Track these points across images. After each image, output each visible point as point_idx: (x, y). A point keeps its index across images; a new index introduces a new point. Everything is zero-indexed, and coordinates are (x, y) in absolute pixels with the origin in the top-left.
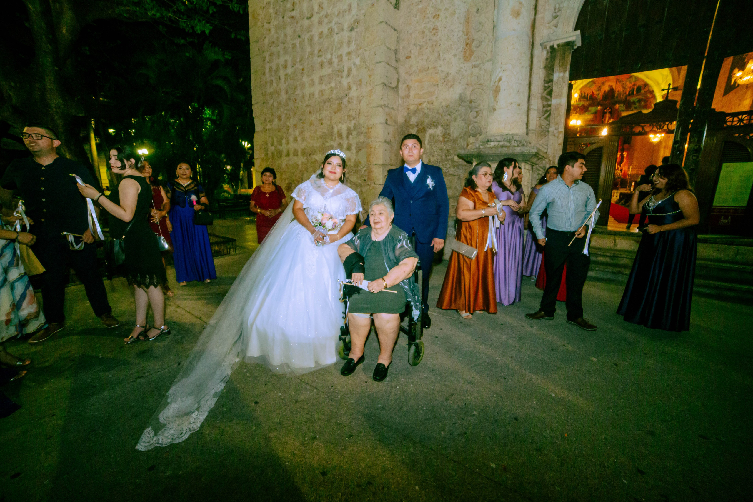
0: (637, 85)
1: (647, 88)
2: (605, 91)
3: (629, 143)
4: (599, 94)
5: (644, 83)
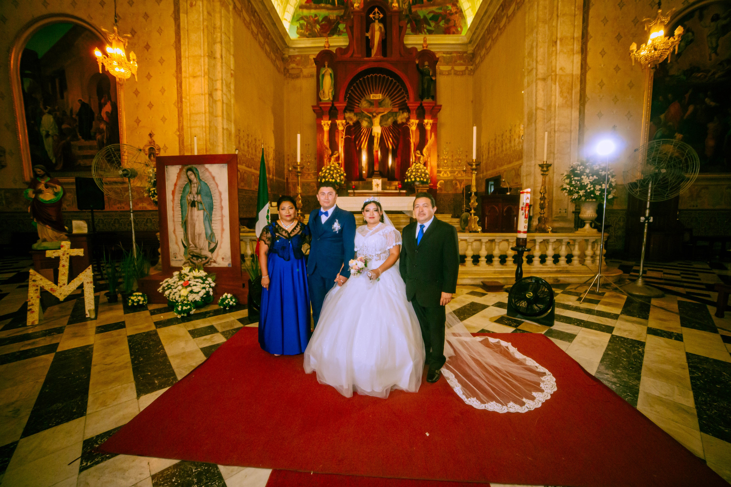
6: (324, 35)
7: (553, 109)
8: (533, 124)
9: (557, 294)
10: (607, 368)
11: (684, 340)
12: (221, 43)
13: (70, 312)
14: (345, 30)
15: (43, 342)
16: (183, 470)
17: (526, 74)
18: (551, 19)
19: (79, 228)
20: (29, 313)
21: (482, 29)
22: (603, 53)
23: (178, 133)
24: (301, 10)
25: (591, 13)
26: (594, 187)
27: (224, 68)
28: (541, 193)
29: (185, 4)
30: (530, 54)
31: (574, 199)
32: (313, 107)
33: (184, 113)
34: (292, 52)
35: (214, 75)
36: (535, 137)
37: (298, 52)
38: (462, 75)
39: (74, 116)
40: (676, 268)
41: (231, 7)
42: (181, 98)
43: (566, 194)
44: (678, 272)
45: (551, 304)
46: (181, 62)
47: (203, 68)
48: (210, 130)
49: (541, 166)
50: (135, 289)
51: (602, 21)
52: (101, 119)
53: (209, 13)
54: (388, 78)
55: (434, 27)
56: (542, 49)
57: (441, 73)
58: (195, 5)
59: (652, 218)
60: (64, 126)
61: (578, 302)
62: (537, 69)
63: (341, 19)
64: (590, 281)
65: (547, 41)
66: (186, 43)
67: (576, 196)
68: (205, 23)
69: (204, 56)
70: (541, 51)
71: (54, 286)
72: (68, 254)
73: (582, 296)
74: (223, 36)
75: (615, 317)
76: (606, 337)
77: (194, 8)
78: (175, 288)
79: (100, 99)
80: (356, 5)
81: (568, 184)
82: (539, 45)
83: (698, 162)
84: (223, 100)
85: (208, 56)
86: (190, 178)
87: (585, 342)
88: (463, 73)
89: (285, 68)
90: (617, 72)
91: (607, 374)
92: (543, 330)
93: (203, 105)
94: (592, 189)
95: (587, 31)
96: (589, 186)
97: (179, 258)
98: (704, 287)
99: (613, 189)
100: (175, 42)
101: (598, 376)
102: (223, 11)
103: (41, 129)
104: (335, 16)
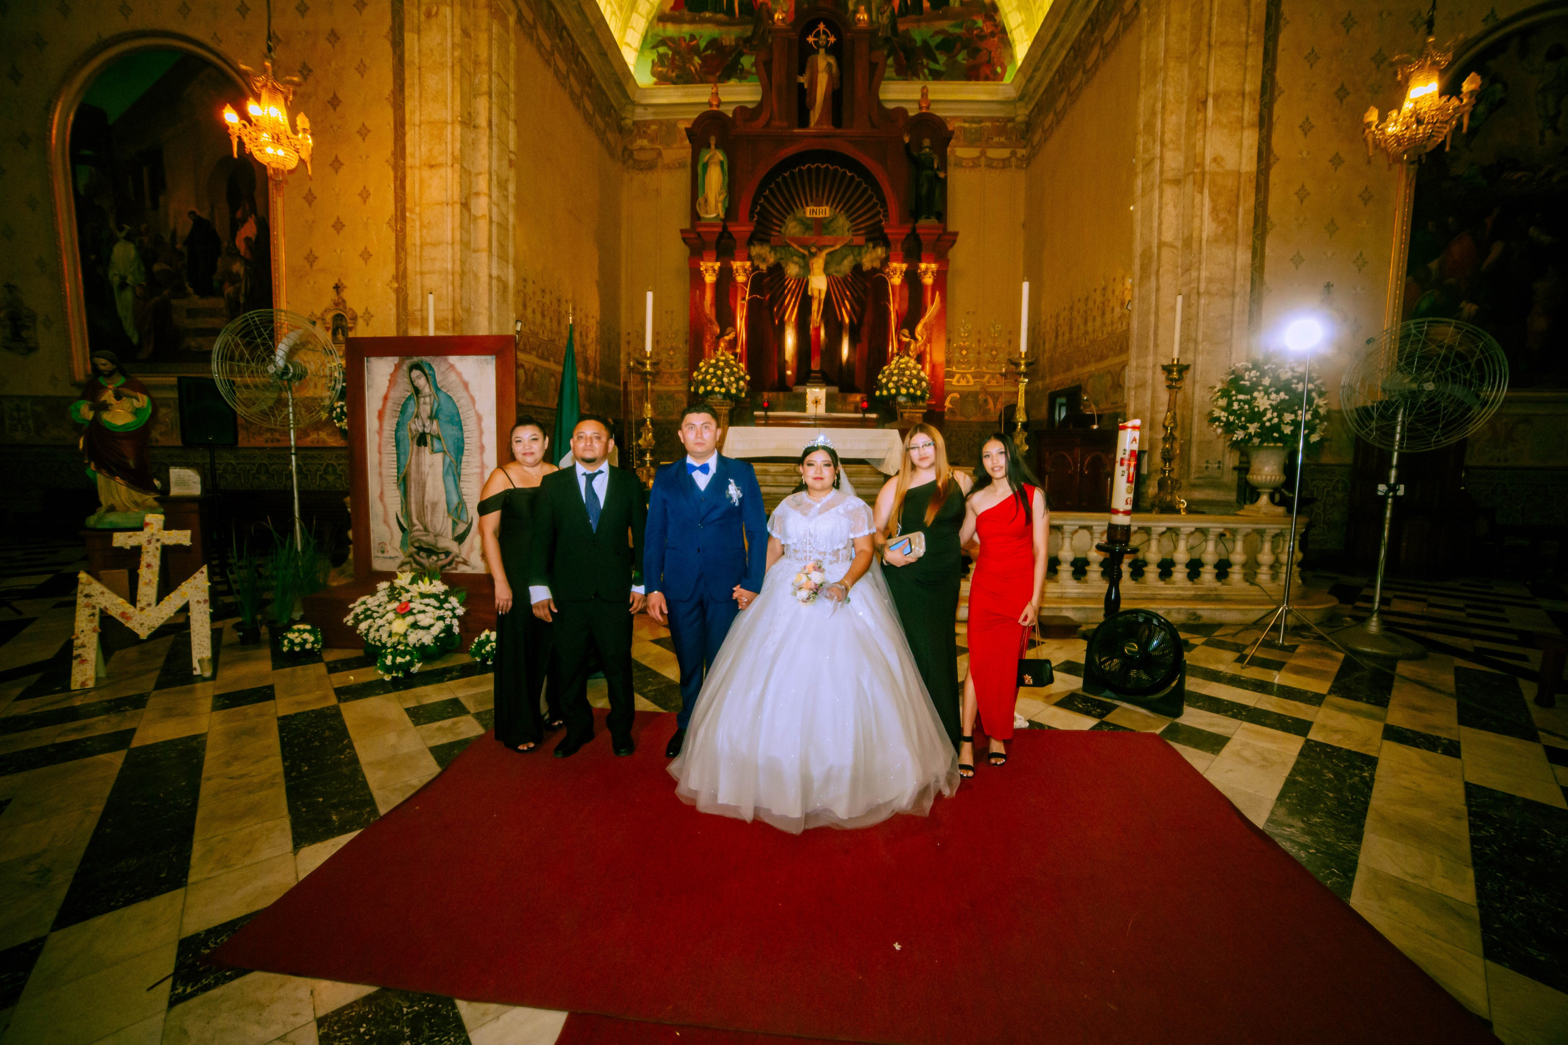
6: (711, 78)
7: (1195, 245)
8: (1153, 278)
9: (1194, 646)
10: (1292, 812)
11: (1463, 755)
12: (490, 97)
13: (160, 662)
14: (754, 70)
15: (102, 726)
16: (382, 1008)
17: (1139, 169)
18: (1194, 52)
19: (182, 483)
20: (75, 662)
21: (1048, 68)
22: (1306, 127)
23: (396, 285)
24: (661, 25)
25: (1283, 39)
26: (1280, 416)
27: (495, 147)
28: (1166, 428)
29: (416, 12)
30: (1149, 127)
31: (1237, 442)
32: (682, 231)
33: (408, 241)
34: (640, 115)
35: (473, 163)
36: (1157, 307)
37: (654, 113)
38: (1004, 167)
39: (179, 246)
40: (1456, 593)
41: (512, 20)
42: (403, 210)
43: (1219, 431)
44: (1460, 604)
45: (1178, 668)
46: (404, 134)
47: (449, 148)
48: (462, 279)
49: (1167, 369)
50: (297, 615)
51: (1306, 58)
52: (235, 254)
53: (465, 33)
54: (845, 173)
55: (946, 64)
56: (1174, 117)
57: (959, 163)
58: (437, 14)
59: (1402, 487)
60: (156, 267)
61: (1238, 665)
62: (1162, 158)
63: (746, 44)
64: (1266, 620)
65: (1186, 98)
66: (417, 95)
67: (1239, 435)
68: (457, 54)
69: (453, 123)
70: (1173, 121)
71: (128, 608)
72: (158, 540)
73: (1247, 652)
74: (494, 78)
75: (1316, 699)
76: (1293, 745)
77: (433, 20)
78: (381, 617)
79: (233, 211)
80: (778, 16)
81: (1223, 409)
82: (1169, 107)
83: (1506, 368)
84: (491, 218)
85: (462, 123)
86: (415, 384)
87: (1247, 753)
88: (1005, 164)
89: (625, 149)
90: (1336, 169)
91: (1291, 826)
92: (1158, 726)
93: (449, 227)
94: (1276, 420)
95: (1273, 78)
96: (1269, 415)
97: (392, 553)
98: (1514, 637)
99: (1322, 421)
100: (393, 92)
101: (1271, 830)
102: (495, 28)
103: (111, 273)
104: (733, 37)
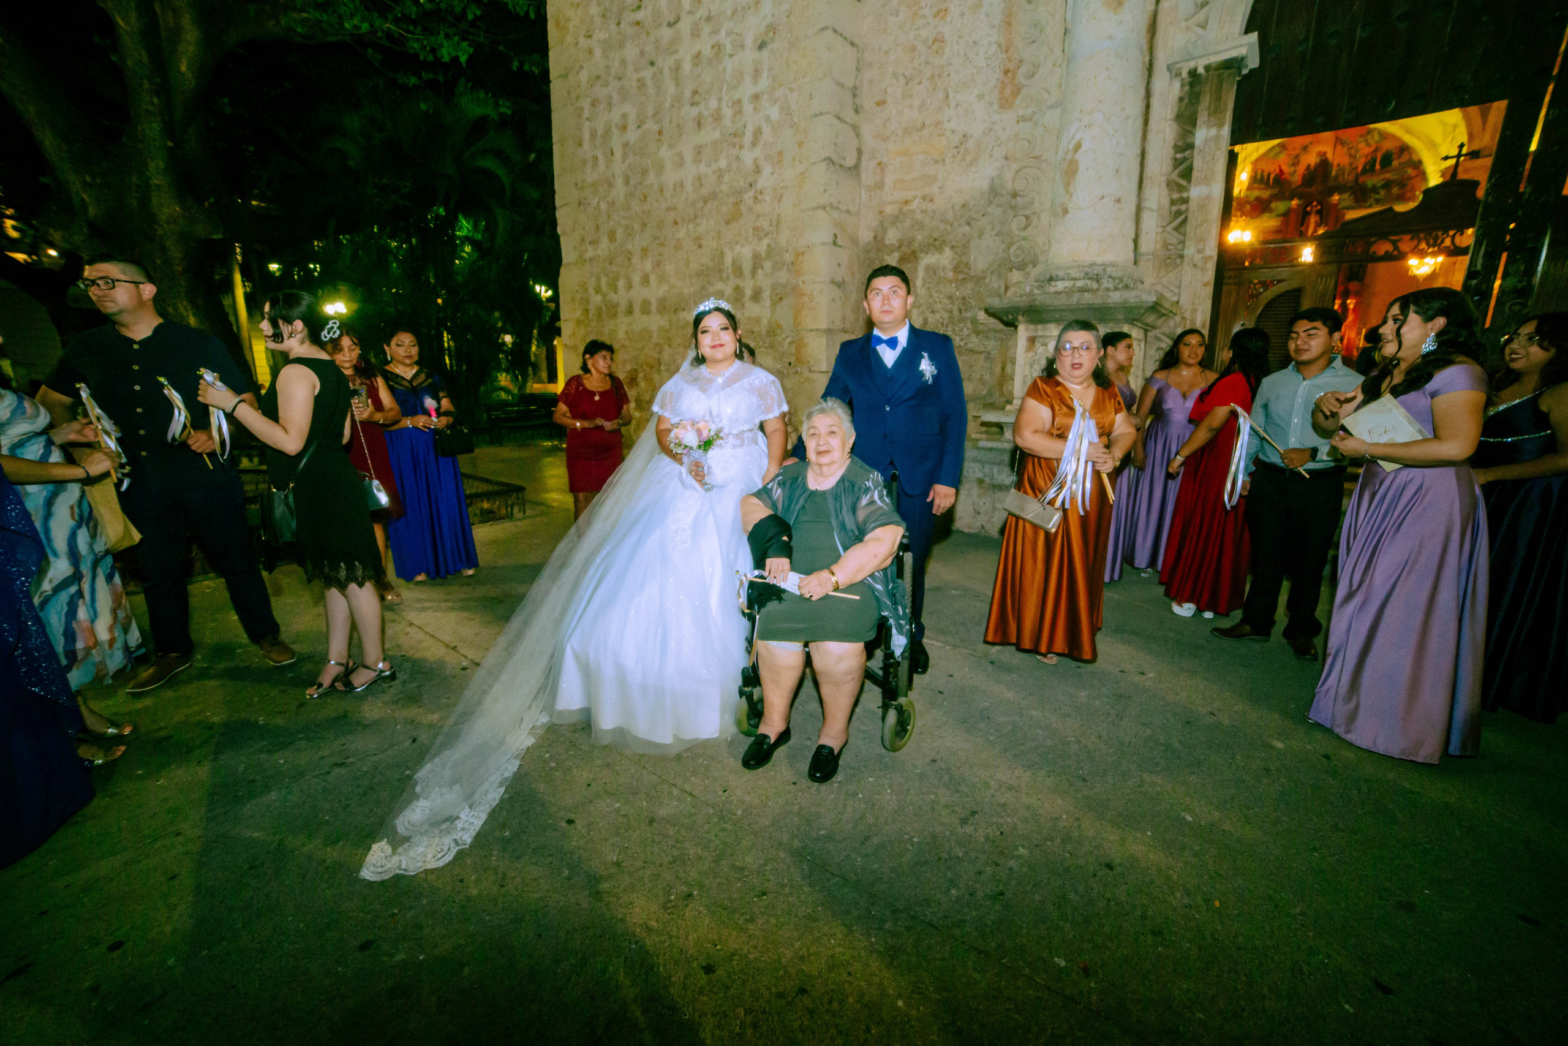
0: (1384, 151)
1: (1405, 158)
2: (1309, 166)
3: (1361, 280)
4: (1295, 172)
5: (1398, 144)
